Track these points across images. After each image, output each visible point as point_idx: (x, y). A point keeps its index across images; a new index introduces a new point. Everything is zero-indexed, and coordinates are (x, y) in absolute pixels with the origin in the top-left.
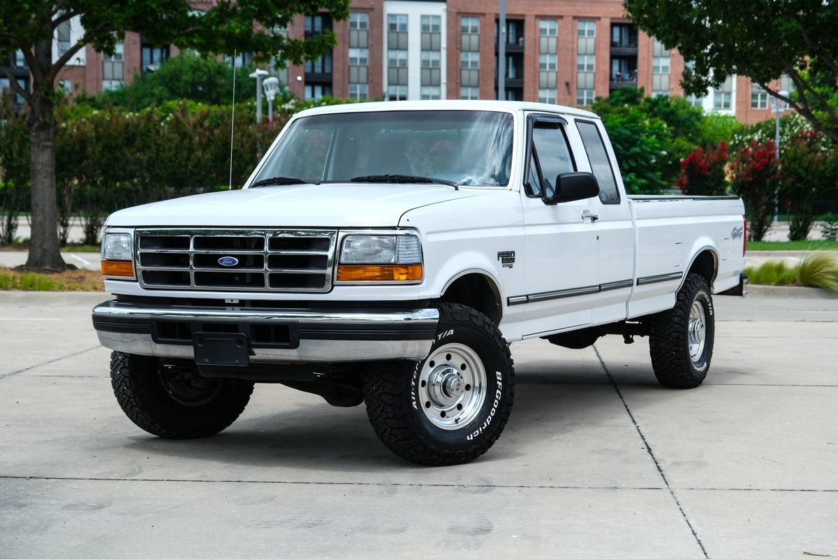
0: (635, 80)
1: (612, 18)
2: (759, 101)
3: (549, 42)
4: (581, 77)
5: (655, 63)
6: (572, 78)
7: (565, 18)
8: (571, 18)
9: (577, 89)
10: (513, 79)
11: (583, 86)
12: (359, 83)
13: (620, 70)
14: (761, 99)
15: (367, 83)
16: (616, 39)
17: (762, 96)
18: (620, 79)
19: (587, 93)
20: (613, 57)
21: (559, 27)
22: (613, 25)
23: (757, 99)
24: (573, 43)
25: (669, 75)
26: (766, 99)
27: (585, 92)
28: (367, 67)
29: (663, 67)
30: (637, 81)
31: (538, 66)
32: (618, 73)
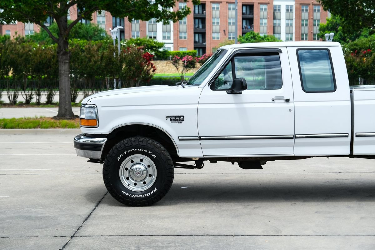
0: (252, 29)
1: (242, 3)
2: (304, 37)
3: (216, 13)
4: (230, 27)
5: (261, 22)
6: (226, 28)
7: (223, 3)
8: (225, 3)
9: (228, 33)
10: (201, 29)
11: (231, 32)
12: (136, 31)
13: (246, 25)
14: (305, 36)
15: (140, 31)
16: (244, 11)
17: (306, 35)
18: (246, 28)
19: (233, 34)
20: (243, 19)
21: (220, 6)
22: (243, 5)
23: (304, 36)
24: (226, 13)
25: (267, 27)
26: (307, 36)
27: (232, 34)
28: (139, 24)
29: (264, 23)
30: (253, 29)
31: (212, 23)
32: (246, 26)
